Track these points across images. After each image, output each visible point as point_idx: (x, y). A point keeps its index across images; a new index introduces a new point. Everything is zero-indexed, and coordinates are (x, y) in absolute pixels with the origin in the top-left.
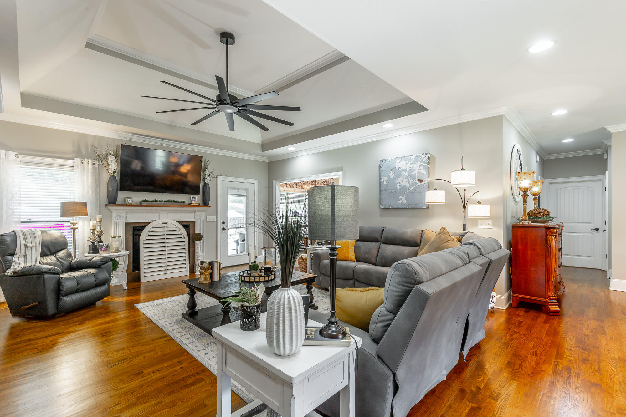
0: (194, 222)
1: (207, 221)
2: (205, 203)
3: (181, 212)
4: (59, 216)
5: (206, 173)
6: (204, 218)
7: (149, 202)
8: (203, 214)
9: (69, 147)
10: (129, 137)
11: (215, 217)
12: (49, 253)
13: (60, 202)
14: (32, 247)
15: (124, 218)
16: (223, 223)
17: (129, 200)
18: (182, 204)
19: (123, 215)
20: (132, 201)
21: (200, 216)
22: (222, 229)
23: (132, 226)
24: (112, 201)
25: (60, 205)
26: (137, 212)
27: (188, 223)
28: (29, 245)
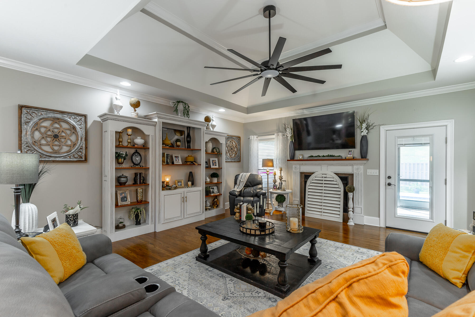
0: (352, 175)
1: (368, 174)
2: (364, 156)
3: (339, 165)
4: (262, 167)
5: (363, 126)
6: (362, 171)
7: (314, 157)
8: (362, 167)
9: (275, 128)
10: (302, 112)
11: (378, 170)
12: (251, 186)
13: (262, 159)
14: (242, 182)
15: (299, 169)
16: (389, 177)
17: (301, 156)
18: (339, 159)
19: (298, 166)
20: (303, 157)
21: (358, 169)
22: (387, 184)
23: (305, 175)
24: (292, 158)
25: (262, 161)
26: (306, 165)
27: (347, 176)
28: (241, 180)
